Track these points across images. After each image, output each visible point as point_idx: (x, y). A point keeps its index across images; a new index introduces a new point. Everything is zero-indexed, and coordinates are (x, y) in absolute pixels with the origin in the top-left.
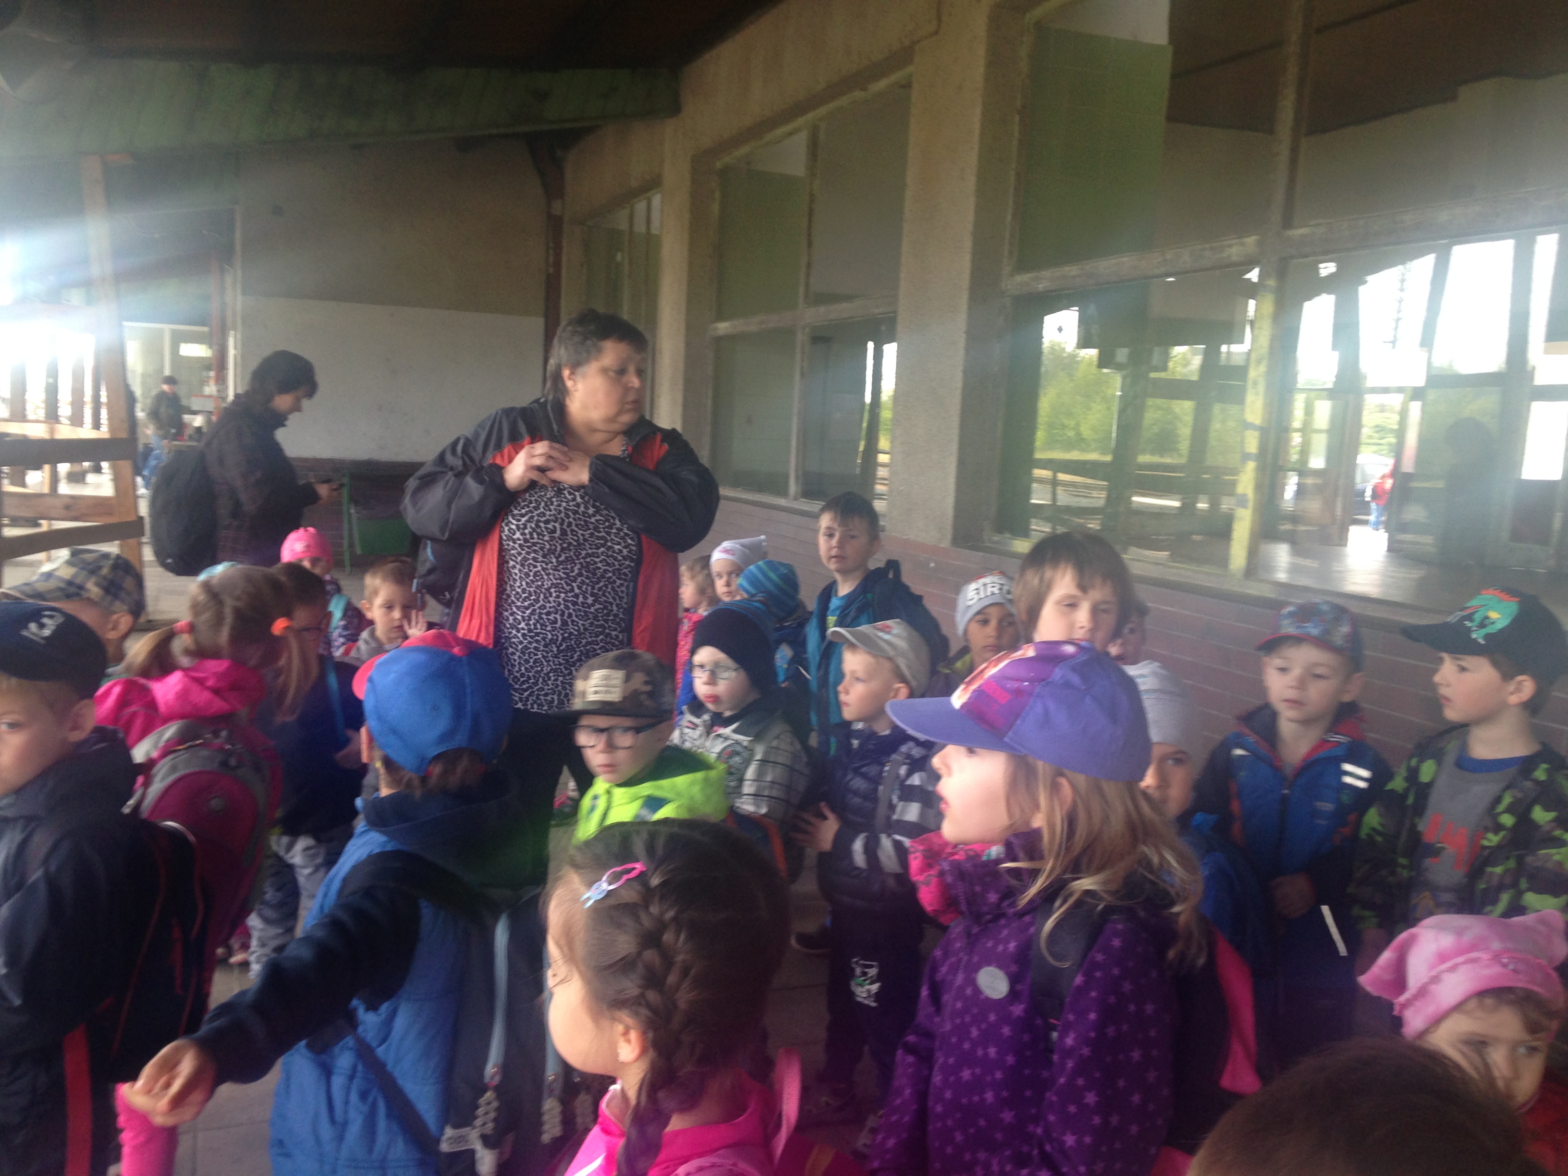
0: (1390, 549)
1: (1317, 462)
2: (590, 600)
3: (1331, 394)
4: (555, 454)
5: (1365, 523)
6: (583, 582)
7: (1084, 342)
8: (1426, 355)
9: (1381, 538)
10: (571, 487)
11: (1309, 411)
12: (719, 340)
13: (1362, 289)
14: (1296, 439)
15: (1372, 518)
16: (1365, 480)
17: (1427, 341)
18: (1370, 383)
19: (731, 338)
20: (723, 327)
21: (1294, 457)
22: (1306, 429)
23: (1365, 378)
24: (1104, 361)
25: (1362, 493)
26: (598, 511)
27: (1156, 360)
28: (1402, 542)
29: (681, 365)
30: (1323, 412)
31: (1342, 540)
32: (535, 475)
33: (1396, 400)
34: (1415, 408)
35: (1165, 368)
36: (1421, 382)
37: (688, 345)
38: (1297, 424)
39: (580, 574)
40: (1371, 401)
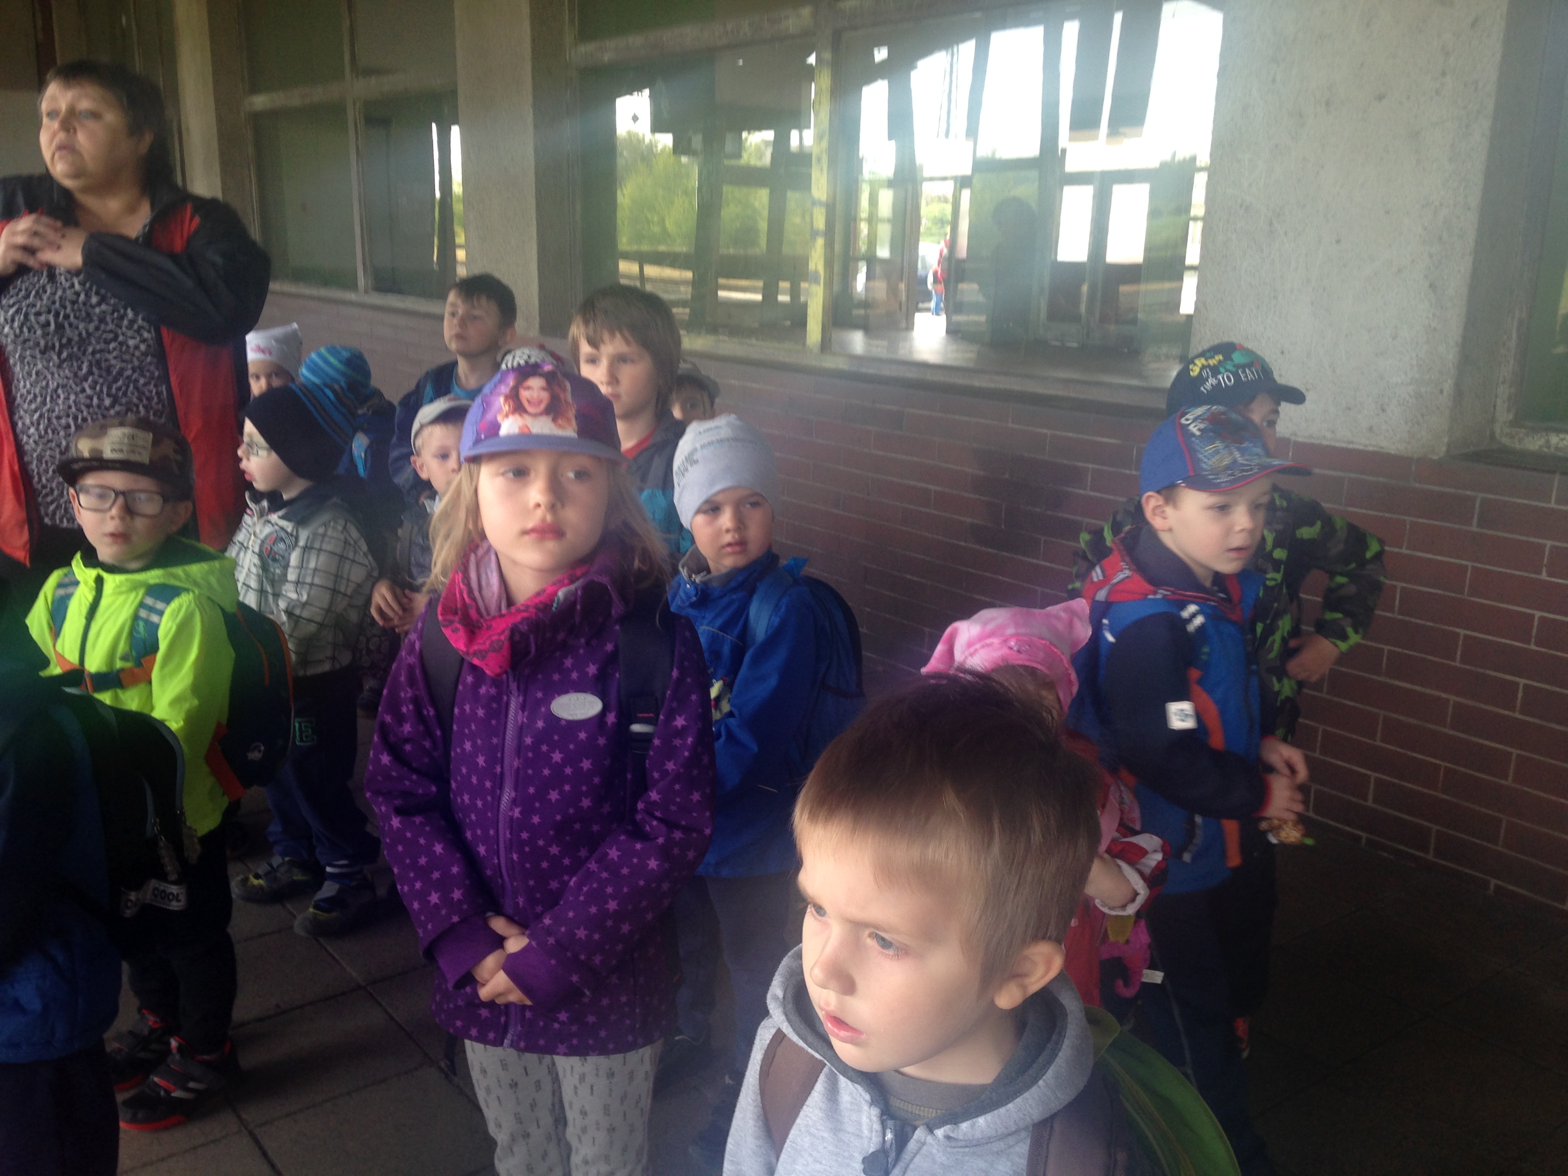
0: (948, 332)
1: (883, 252)
2: (107, 402)
3: (890, 184)
4: (41, 229)
5: (928, 310)
6: (95, 383)
7: (657, 127)
8: (971, 144)
9: (941, 322)
10: (69, 272)
11: (873, 201)
12: (257, 118)
13: (914, 74)
14: (864, 228)
15: (932, 305)
16: (925, 267)
17: (972, 132)
18: (926, 174)
19: (274, 114)
20: (260, 101)
21: (863, 247)
22: (872, 220)
23: (922, 170)
24: (679, 148)
25: (924, 281)
26: (103, 300)
27: (729, 147)
28: (958, 324)
29: (215, 145)
30: (886, 200)
31: (910, 327)
32: (19, 256)
33: (948, 188)
34: (966, 194)
35: (739, 156)
36: (967, 171)
37: (220, 121)
38: (864, 213)
39: (90, 372)
40: (928, 190)
